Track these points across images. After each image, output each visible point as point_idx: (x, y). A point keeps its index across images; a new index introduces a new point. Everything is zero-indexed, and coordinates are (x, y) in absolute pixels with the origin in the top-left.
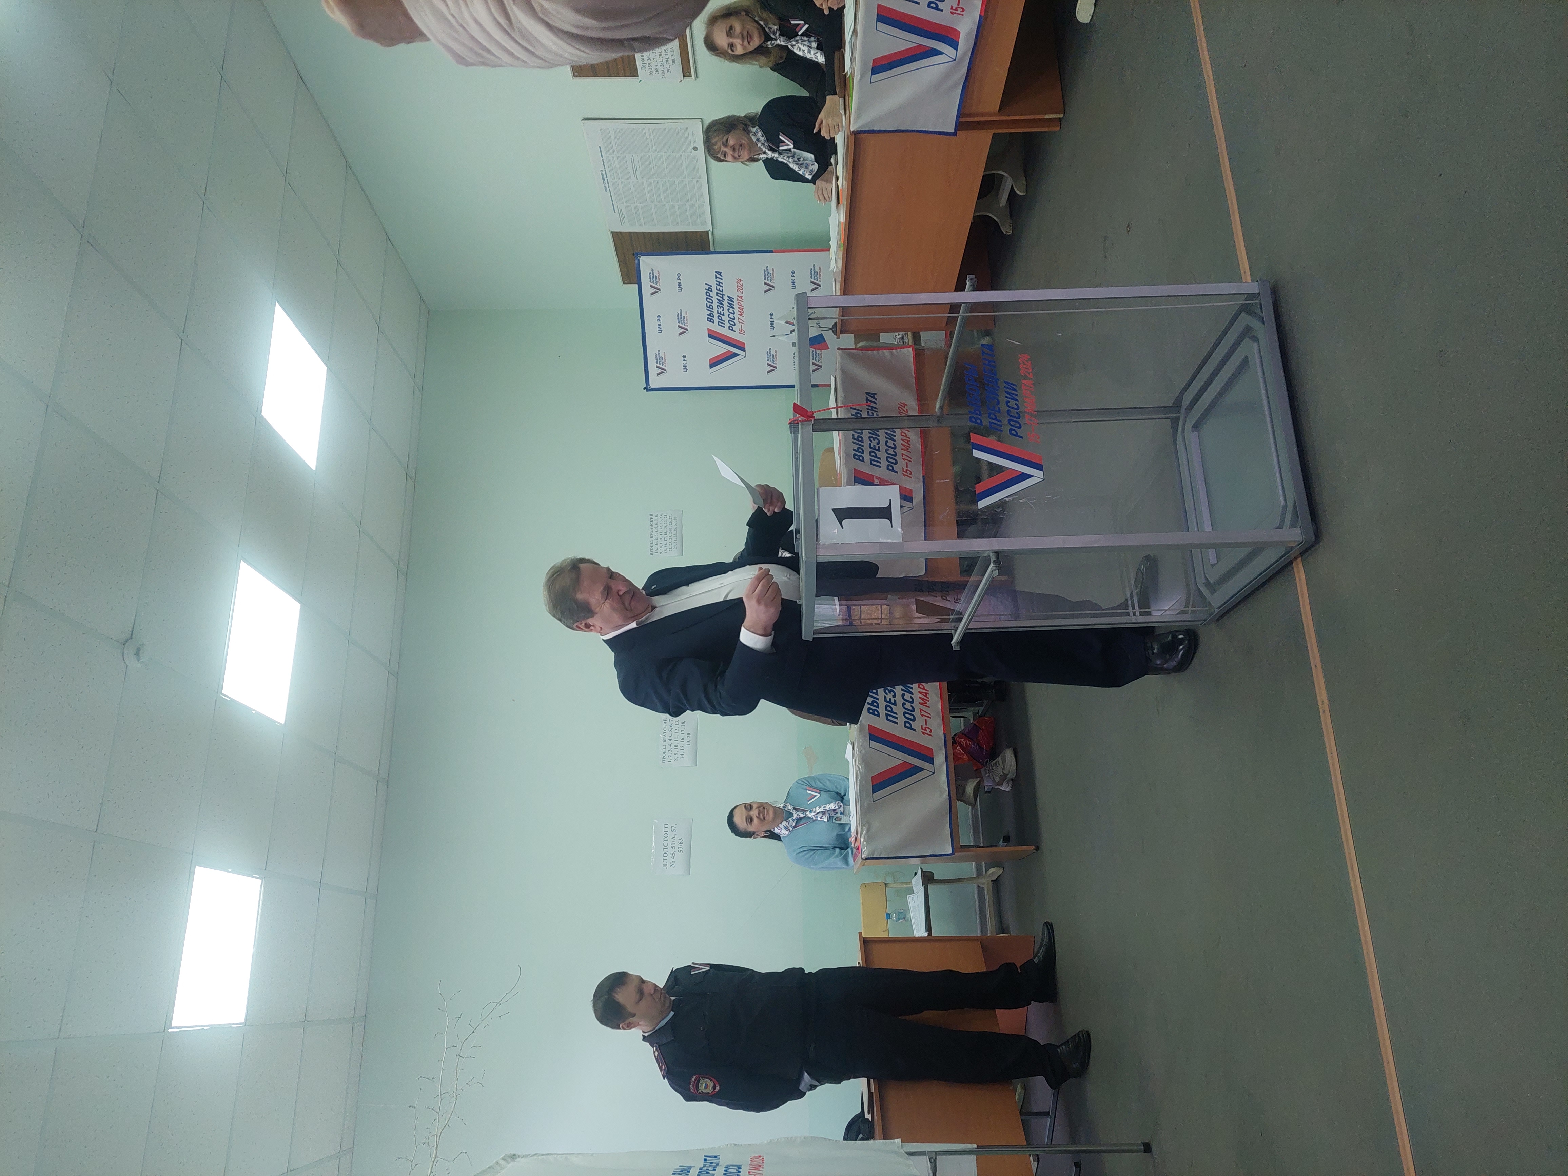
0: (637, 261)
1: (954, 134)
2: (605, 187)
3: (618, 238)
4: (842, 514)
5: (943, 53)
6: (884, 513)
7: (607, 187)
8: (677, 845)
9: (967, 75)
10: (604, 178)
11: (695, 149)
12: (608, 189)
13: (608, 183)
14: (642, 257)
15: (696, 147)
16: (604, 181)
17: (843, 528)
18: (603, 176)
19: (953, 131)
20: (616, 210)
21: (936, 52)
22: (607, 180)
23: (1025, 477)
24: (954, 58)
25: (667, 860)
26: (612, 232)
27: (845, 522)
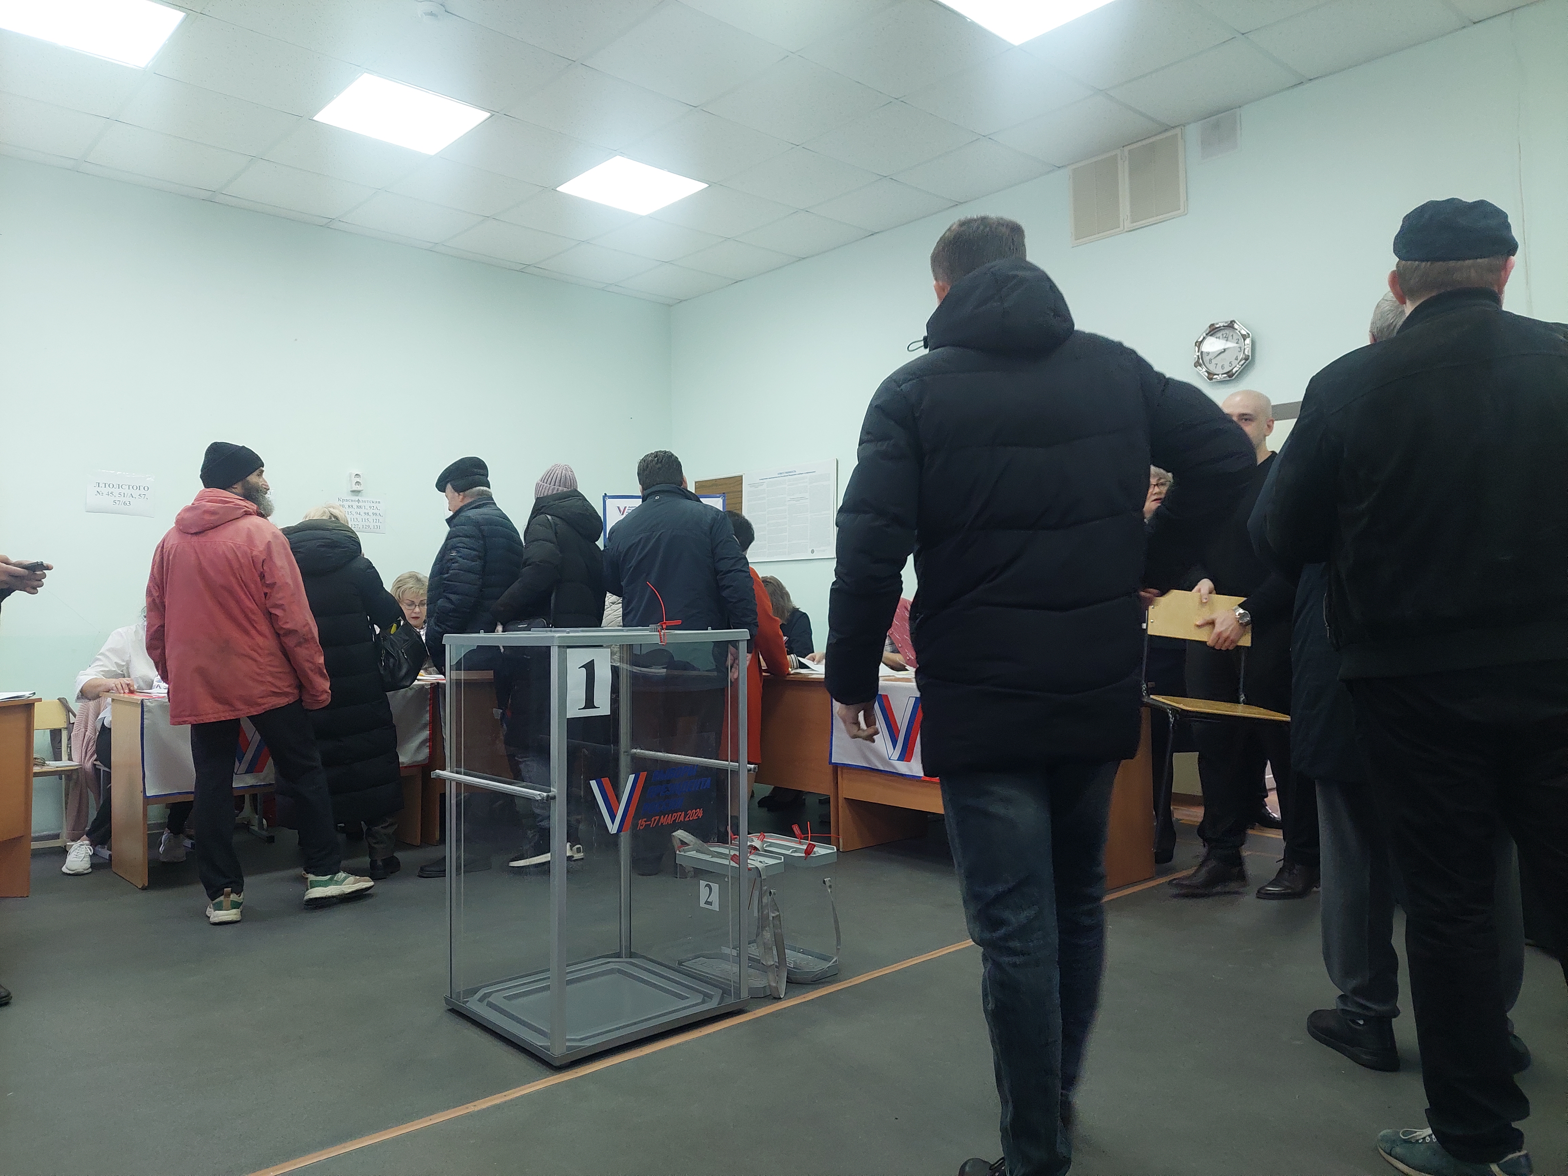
0: (718, 495)
1: (830, 762)
2: (781, 474)
3: (738, 480)
4: (590, 667)
5: (894, 749)
6: (590, 703)
7: (782, 475)
8: (122, 499)
9: (877, 769)
10: (789, 473)
11: (813, 552)
12: (780, 476)
13: (785, 476)
14: (722, 500)
15: (814, 552)
16: (787, 473)
17: (579, 668)
18: (790, 472)
19: (833, 762)
20: (762, 481)
21: (894, 744)
22: (787, 476)
23: (613, 819)
24: (891, 759)
25: (105, 487)
26: (742, 476)
27: (584, 670)
